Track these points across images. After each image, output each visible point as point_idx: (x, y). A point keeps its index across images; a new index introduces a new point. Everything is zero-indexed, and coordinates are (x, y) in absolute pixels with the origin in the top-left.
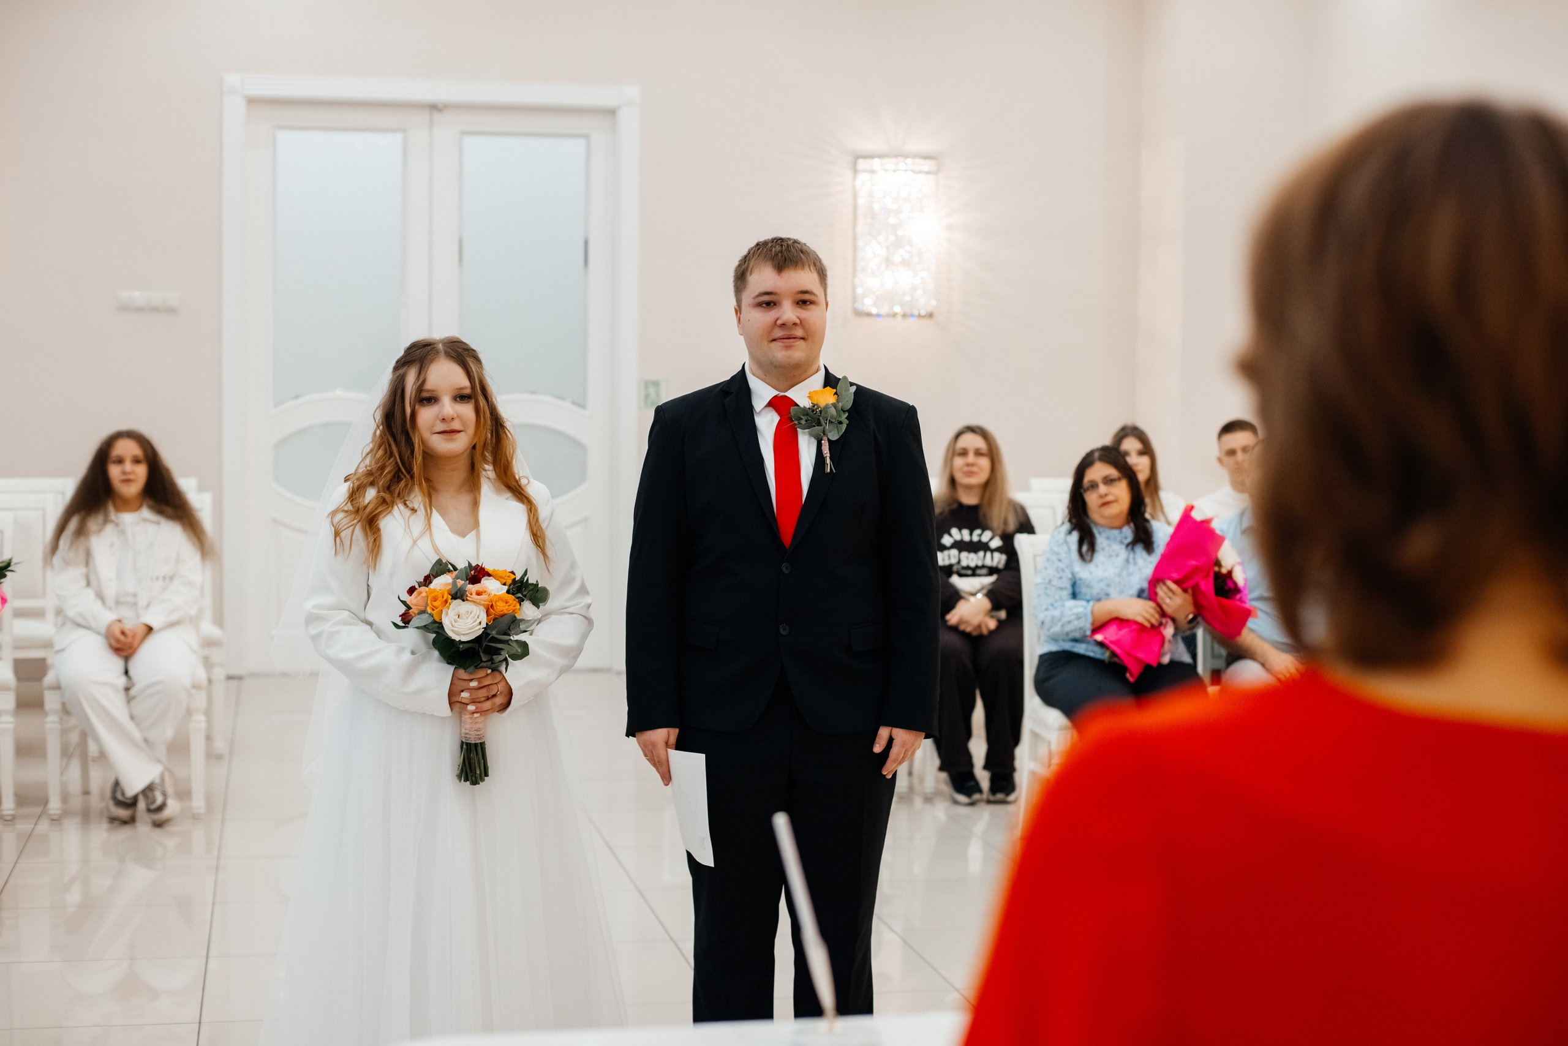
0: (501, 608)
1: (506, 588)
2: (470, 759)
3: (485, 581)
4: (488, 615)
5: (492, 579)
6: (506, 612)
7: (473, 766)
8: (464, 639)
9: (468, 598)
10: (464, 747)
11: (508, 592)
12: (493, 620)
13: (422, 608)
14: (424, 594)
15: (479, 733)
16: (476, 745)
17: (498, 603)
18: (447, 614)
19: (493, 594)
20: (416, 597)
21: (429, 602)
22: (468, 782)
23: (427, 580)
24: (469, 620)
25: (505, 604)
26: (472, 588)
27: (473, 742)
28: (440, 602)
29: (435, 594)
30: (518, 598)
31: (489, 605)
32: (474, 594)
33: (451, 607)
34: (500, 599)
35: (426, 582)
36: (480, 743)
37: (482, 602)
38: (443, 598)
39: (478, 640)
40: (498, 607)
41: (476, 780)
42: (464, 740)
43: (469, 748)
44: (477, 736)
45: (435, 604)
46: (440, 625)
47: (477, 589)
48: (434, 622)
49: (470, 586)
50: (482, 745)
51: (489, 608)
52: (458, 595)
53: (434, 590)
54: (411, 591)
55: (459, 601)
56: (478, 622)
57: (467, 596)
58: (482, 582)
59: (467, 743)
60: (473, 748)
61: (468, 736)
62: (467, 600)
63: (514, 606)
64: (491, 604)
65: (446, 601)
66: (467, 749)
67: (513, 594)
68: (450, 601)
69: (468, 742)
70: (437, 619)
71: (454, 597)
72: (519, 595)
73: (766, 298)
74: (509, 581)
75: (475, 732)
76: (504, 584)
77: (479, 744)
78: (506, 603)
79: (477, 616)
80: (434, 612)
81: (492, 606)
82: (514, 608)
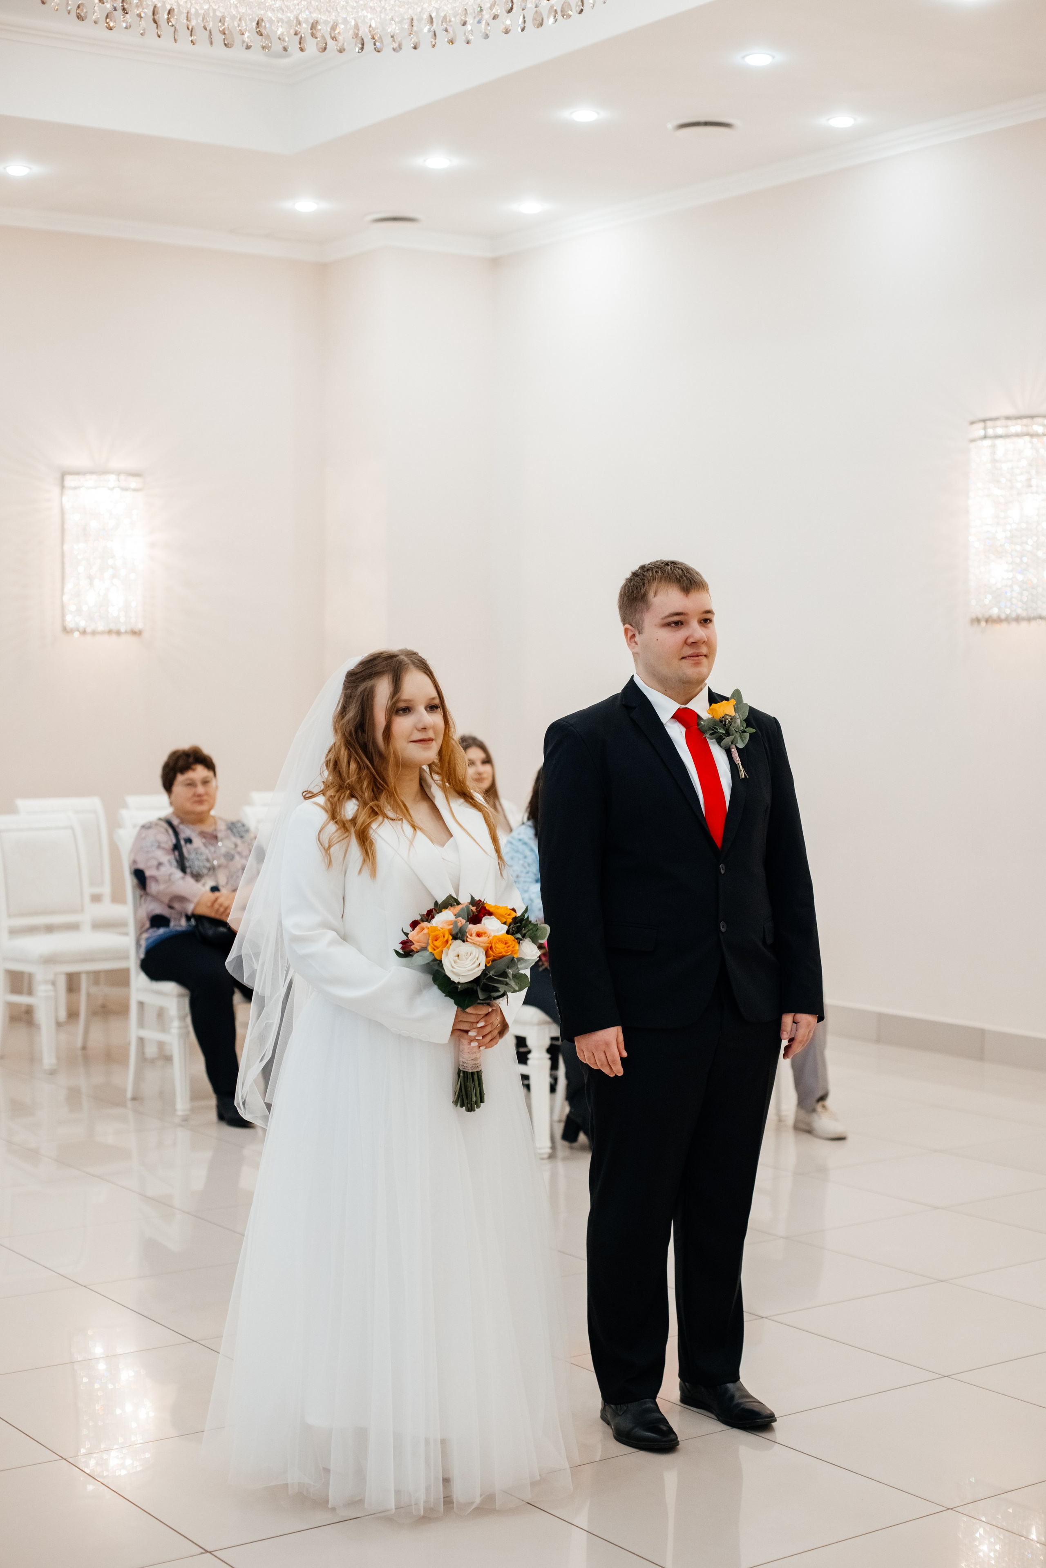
0: (500, 949)
1: (506, 927)
2: (466, 1087)
3: (486, 920)
4: (487, 955)
5: (493, 918)
6: (504, 953)
7: (469, 1093)
8: (463, 980)
9: (468, 940)
10: (461, 1075)
11: (508, 932)
12: (492, 962)
13: (423, 945)
14: (425, 931)
15: (476, 1062)
16: (472, 1073)
17: (497, 945)
18: (447, 955)
19: (492, 935)
20: (418, 933)
21: (430, 941)
22: (464, 1108)
23: (429, 916)
24: (468, 962)
25: (504, 946)
26: (473, 928)
27: (470, 1071)
28: (441, 943)
29: (437, 933)
30: (517, 939)
31: (488, 947)
32: (474, 935)
33: (451, 947)
34: (499, 940)
35: (429, 917)
36: (477, 1072)
37: (482, 945)
38: (444, 937)
39: (477, 981)
40: (497, 950)
41: (472, 1107)
42: (461, 1068)
43: (466, 1076)
44: (473, 1066)
45: (436, 943)
46: (440, 963)
47: (477, 930)
48: (435, 960)
49: (471, 926)
50: (479, 1074)
51: (488, 951)
52: (459, 935)
53: (435, 929)
54: (414, 924)
55: (459, 942)
56: (477, 964)
57: (467, 937)
58: (483, 922)
59: (464, 1072)
60: (470, 1076)
61: (465, 1065)
62: (467, 941)
63: (513, 948)
64: (490, 945)
65: (447, 941)
66: (464, 1077)
67: (513, 934)
68: (450, 942)
69: (465, 1070)
70: (438, 958)
71: (455, 938)
72: (519, 936)
73: (676, 618)
74: (510, 920)
75: (472, 1061)
76: (505, 923)
77: (476, 1074)
78: (506, 944)
79: (476, 959)
80: (435, 952)
81: (491, 948)
82: (513, 949)
